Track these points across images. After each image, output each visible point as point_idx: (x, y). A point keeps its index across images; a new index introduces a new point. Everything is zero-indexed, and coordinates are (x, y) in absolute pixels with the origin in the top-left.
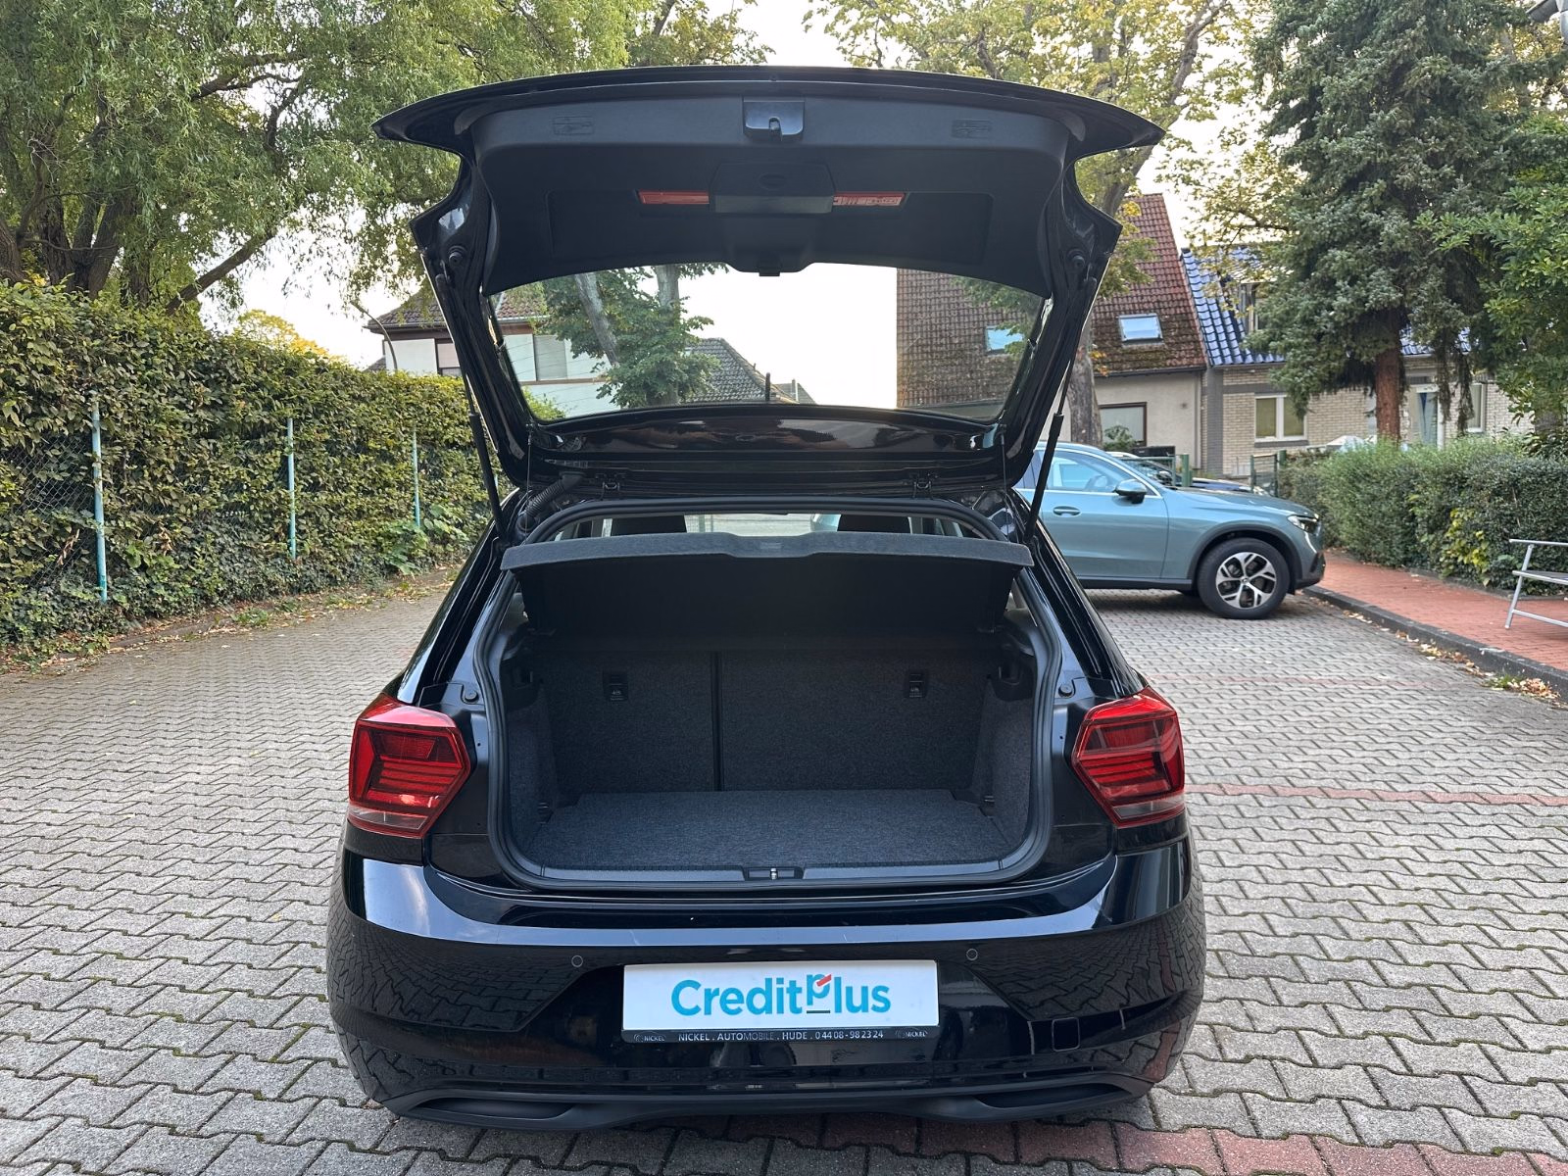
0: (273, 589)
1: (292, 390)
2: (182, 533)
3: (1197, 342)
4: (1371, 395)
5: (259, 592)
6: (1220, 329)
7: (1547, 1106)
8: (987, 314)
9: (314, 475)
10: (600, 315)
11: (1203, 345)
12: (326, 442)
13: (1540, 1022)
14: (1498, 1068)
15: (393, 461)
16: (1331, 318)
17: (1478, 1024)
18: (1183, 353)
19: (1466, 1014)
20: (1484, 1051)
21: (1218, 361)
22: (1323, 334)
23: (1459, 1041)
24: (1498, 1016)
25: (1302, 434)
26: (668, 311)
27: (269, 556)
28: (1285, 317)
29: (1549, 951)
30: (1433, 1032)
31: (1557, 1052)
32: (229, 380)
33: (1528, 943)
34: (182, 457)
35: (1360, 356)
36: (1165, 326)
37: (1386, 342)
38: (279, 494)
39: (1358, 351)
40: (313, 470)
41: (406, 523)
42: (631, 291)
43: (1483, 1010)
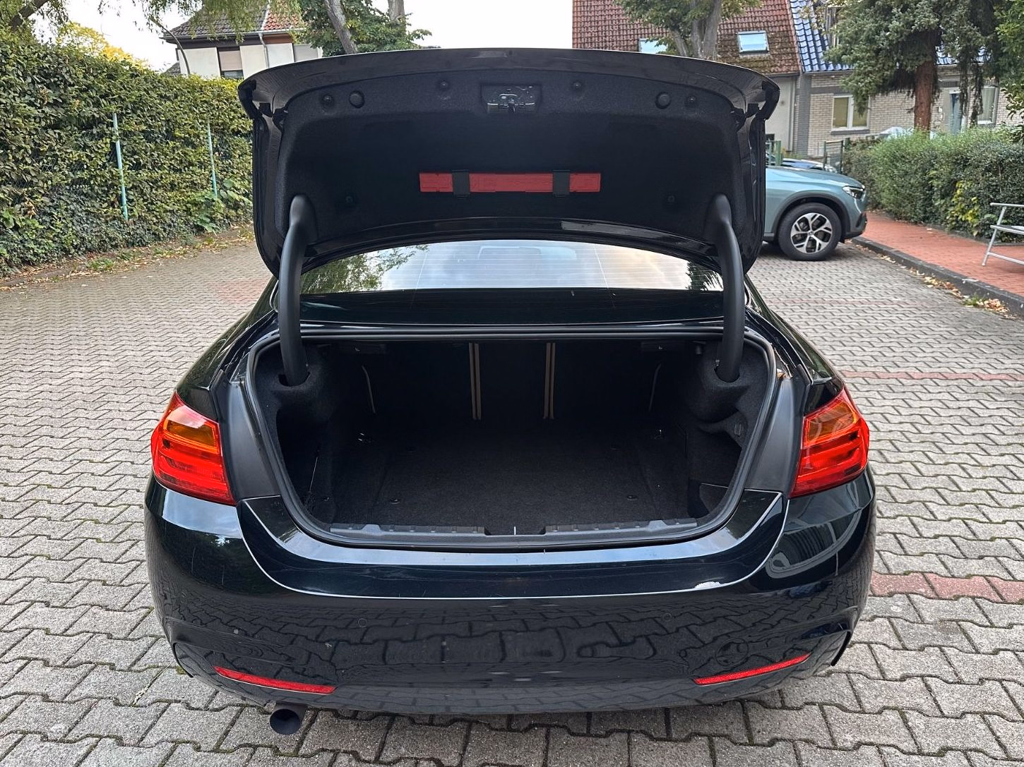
0: (114, 243)
1: (114, 91)
2: (42, 202)
3: (794, 53)
4: (912, 97)
5: (104, 246)
6: (811, 44)
7: (942, 549)
8: (641, 29)
9: (136, 157)
10: (345, 27)
11: (798, 56)
12: (143, 131)
13: (948, 504)
14: (917, 530)
15: (194, 146)
16: (887, 38)
17: (911, 506)
18: (783, 62)
19: (905, 501)
20: (911, 521)
21: (808, 69)
22: (881, 49)
23: (897, 516)
24: (924, 502)
25: (865, 125)
26: (397, 25)
27: (108, 219)
28: (855, 36)
29: (963, 465)
30: (883, 511)
31: (954, 520)
32: (65, 83)
33: (951, 461)
34: (35, 144)
35: (906, 66)
36: (771, 41)
37: (925, 56)
38: (111, 172)
39: (904, 63)
40: (134, 153)
41: (207, 193)
42: (367, 9)
43: (916, 499)
